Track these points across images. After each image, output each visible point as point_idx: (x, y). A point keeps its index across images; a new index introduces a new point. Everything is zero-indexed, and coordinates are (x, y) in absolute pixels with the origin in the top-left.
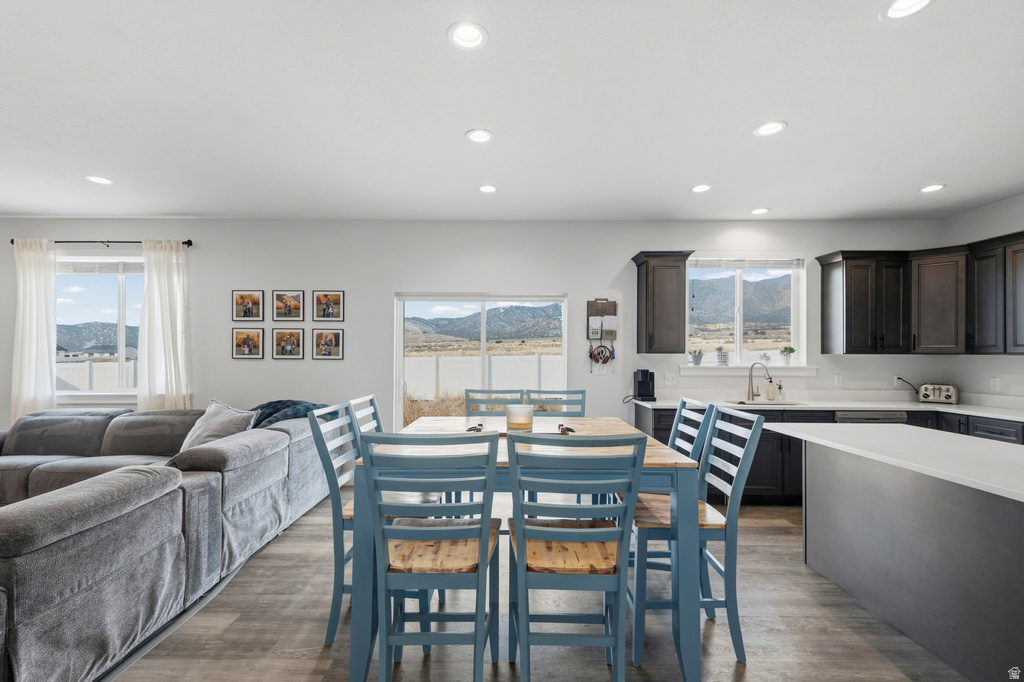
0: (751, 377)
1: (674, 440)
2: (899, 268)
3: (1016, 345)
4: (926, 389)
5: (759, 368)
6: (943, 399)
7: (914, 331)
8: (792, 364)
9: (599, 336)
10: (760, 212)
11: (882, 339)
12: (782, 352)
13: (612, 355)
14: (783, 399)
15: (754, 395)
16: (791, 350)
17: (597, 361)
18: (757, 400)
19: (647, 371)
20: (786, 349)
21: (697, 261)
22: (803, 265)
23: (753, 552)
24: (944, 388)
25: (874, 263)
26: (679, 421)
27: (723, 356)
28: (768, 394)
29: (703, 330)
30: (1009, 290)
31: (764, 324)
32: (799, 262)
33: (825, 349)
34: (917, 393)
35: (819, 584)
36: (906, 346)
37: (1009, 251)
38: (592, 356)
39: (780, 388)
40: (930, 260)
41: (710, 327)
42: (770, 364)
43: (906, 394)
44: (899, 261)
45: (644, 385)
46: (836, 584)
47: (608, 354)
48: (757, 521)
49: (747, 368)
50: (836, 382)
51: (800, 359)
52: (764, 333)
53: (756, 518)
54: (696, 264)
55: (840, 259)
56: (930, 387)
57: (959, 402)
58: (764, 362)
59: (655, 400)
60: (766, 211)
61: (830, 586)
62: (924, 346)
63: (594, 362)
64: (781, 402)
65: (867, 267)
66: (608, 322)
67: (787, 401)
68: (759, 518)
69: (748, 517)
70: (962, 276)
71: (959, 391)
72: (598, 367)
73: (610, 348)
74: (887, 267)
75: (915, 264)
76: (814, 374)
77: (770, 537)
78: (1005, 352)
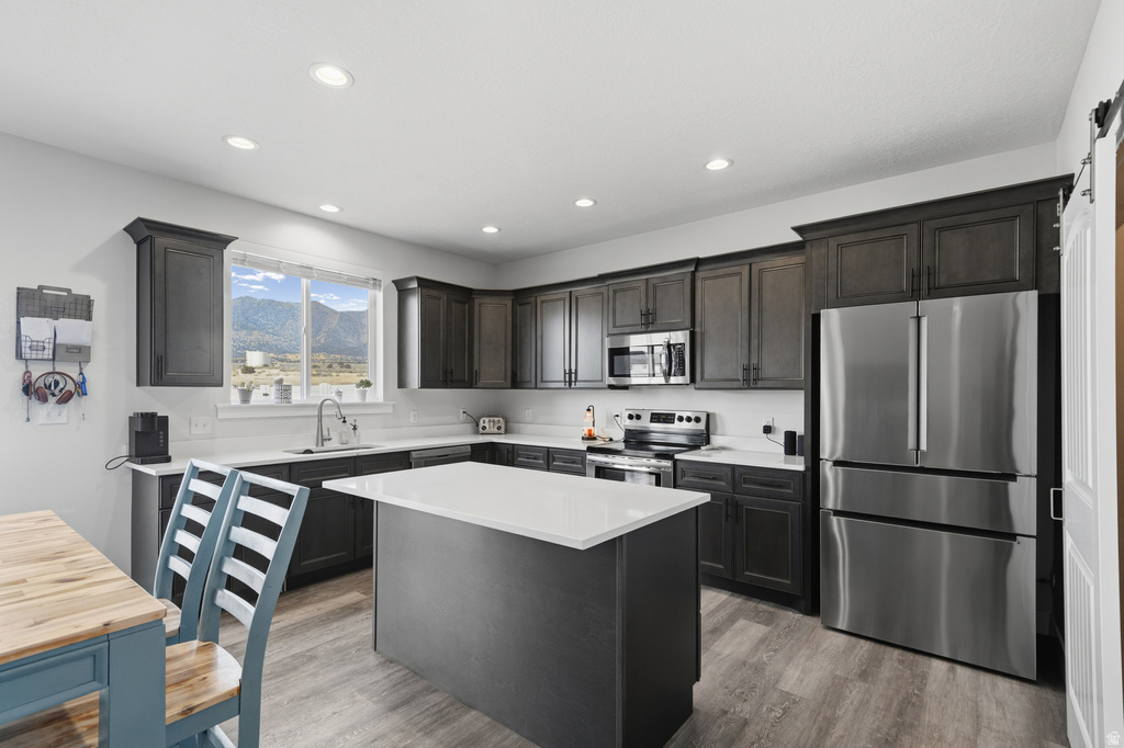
0: (320, 417)
1: (173, 534)
2: (465, 303)
3: (542, 381)
4: (484, 422)
5: (329, 406)
6: (496, 430)
7: (476, 367)
8: (369, 399)
9: (48, 354)
10: (329, 209)
11: (451, 373)
12: (358, 386)
13: (81, 388)
14: (358, 441)
15: (323, 440)
16: (368, 384)
17: (44, 400)
18: (328, 446)
19: (153, 415)
20: (362, 382)
21: (245, 256)
22: (380, 286)
23: (312, 658)
24: (496, 419)
25: (445, 297)
26: (184, 501)
27: (285, 391)
28: (341, 437)
29: (282, 361)
30: (539, 334)
31: (349, 358)
32: (376, 283)
33: (402, 383)
34: (477, 425)
35: (389, 675)
36: (468, 381)
37: (539, 301)
38: (27, 389)
39: (355, 428)
40: (487, 300)
41: (290, 357)
42: (345, 400)
43: (469, 427)
44: (465, 295)
45: (149, 437)
46: (407, 668)
47: (71, 387)
48: (320, 605)
49: (314, 406)
50: (412, 419)
51: (377, 394)
52: (349, 367)
53: (320, 601)
54: (246, 262)
55: (414, 285)
56: (487, 420)
57: (507, 432)
58: (337, 399)
59: (168, 460)
60: (336, 210)
61: (401, 674)
62: (482, 381)
63: (34, 402)
64: (356, 445)
65: (439, 299)
66: (71, 330)
67: (363, 443)
68: (325, 599)
69: (310, 603)
70: (510, 319)
71: (506, 422)
72: (46, 412)
73: (75, 375)
74: (456, 301)
75: (477, 302)
76: (390, 410)
77: (335, 625)
78: (536, 388)
